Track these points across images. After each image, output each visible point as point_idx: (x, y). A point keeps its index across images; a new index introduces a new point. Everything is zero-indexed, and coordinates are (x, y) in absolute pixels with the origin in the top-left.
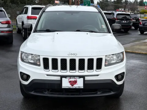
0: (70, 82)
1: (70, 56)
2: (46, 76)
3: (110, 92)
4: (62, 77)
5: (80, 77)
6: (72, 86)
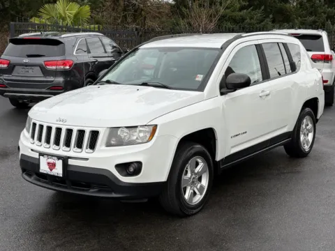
0: (49, 163)
1: (58, 122)
2: (30, 150)
3: (110, 192)
4: (41, 154)
5: (59, 158)
6: (51, 170)
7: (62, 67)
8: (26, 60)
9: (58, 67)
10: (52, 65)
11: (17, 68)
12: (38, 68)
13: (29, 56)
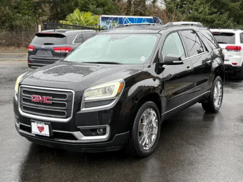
7: (64, 51)
8: (44, 47)
9: (62, 51)
10: (58, 50)
11: (38, 51)
12: (50, 51)
13: (45, 44)
